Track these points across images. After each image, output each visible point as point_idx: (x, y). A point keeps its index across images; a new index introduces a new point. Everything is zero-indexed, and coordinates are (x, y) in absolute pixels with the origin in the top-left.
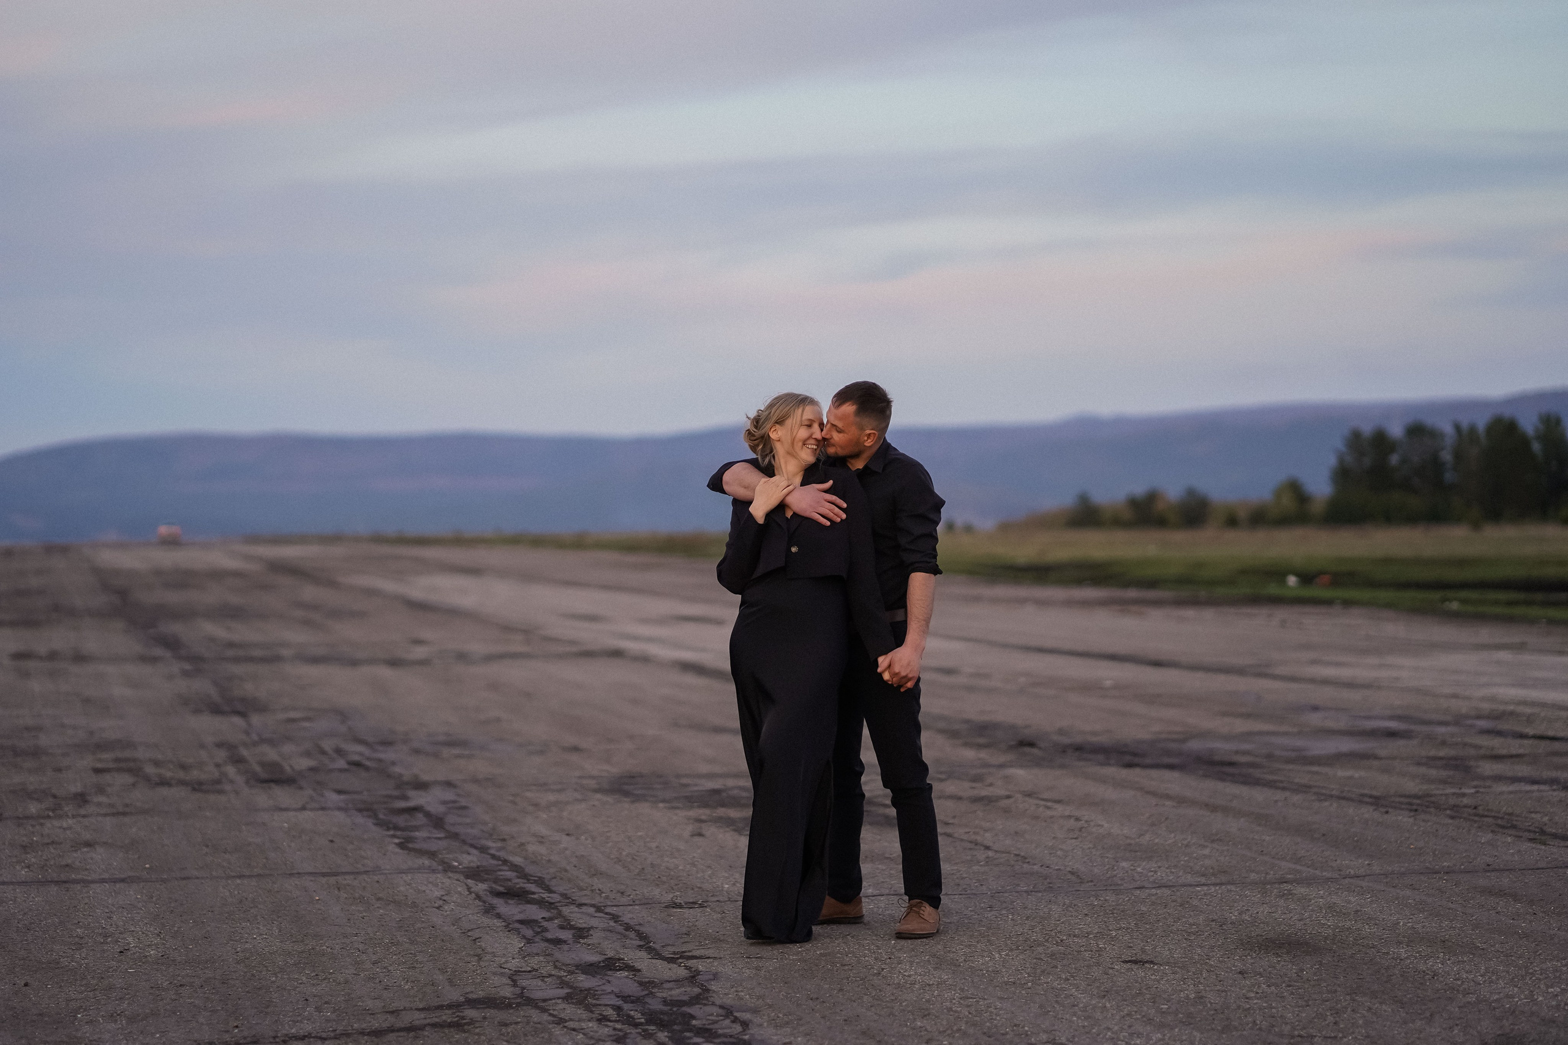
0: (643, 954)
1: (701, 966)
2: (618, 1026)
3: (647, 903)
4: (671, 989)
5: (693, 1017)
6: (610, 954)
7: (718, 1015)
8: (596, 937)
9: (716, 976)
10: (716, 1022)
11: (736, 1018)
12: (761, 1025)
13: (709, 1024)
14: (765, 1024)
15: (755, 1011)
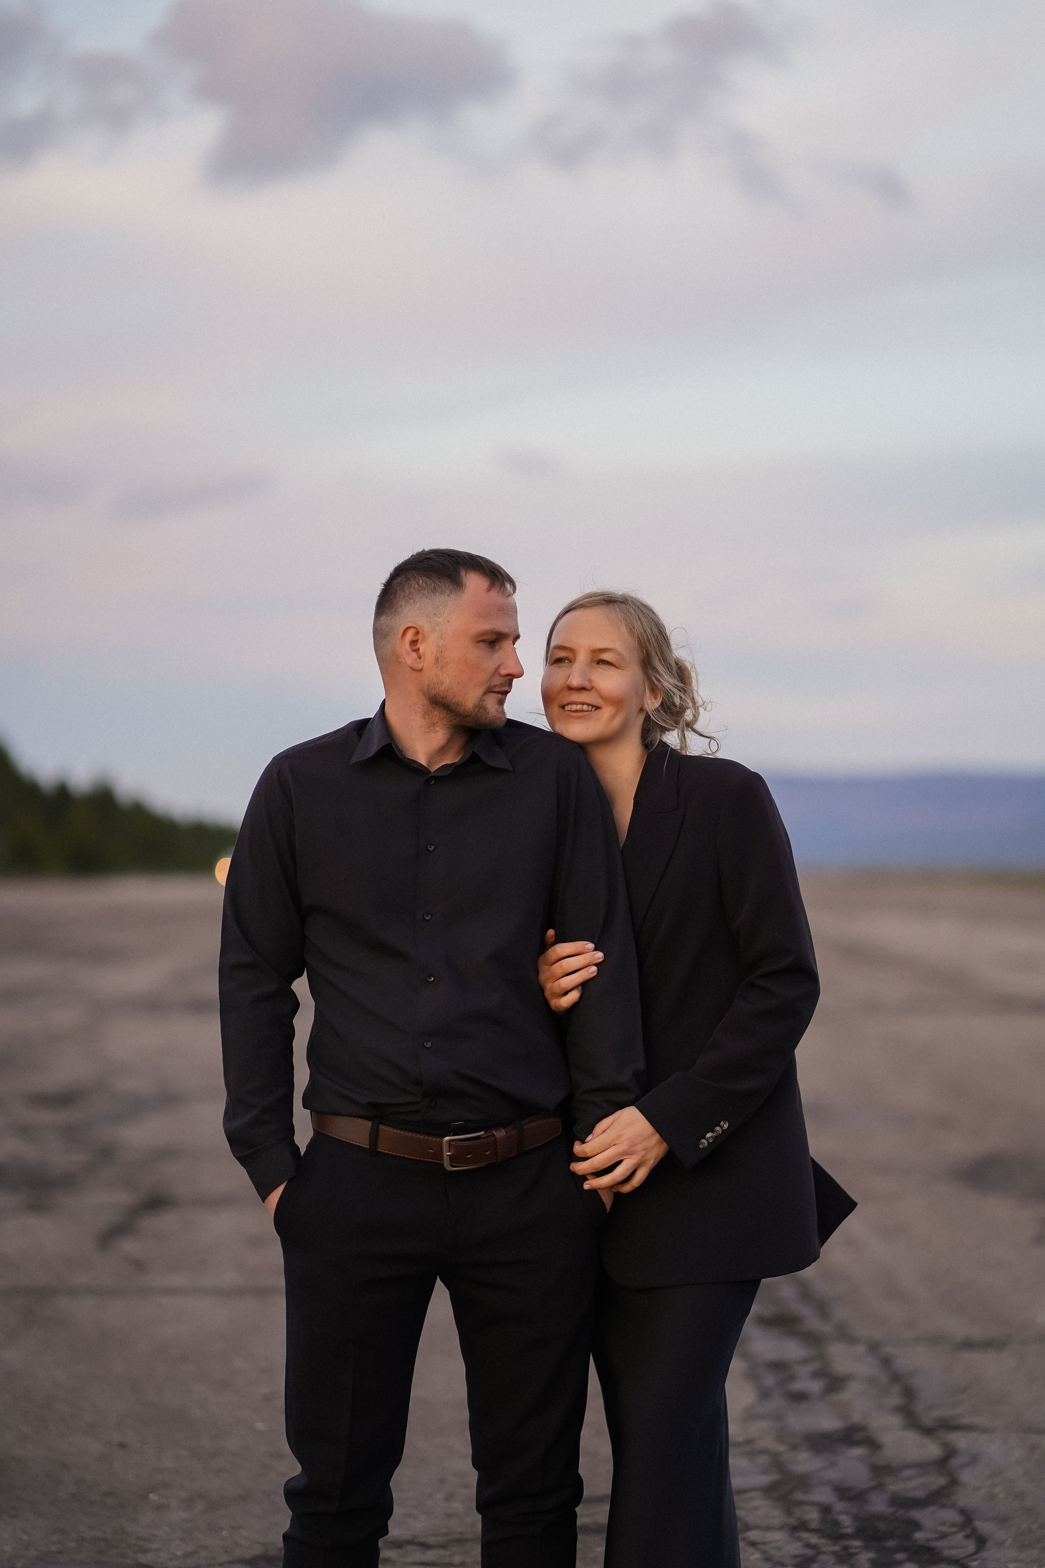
0: (896, 1420)
1: (960, 1440)
2: (814, 1539)
3: (936, 1340)
4: (909, 1478)
5: (917, 1526)
6: (856, 1418)
7: (953, 1525)
8: (850, 1393)
9: (974, 1460)
10: (944, 1536)
11: (974, 1530)
12: (1001, 1544)
13: (937, 1539)
14: (1009, 1542)
15: (1003, 1520)
